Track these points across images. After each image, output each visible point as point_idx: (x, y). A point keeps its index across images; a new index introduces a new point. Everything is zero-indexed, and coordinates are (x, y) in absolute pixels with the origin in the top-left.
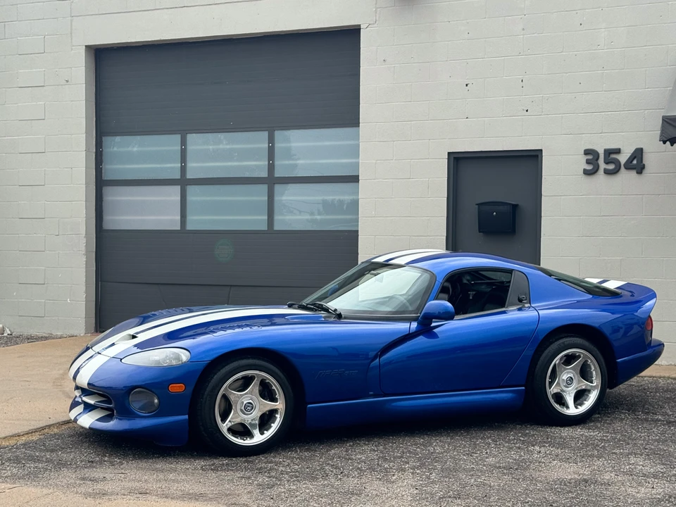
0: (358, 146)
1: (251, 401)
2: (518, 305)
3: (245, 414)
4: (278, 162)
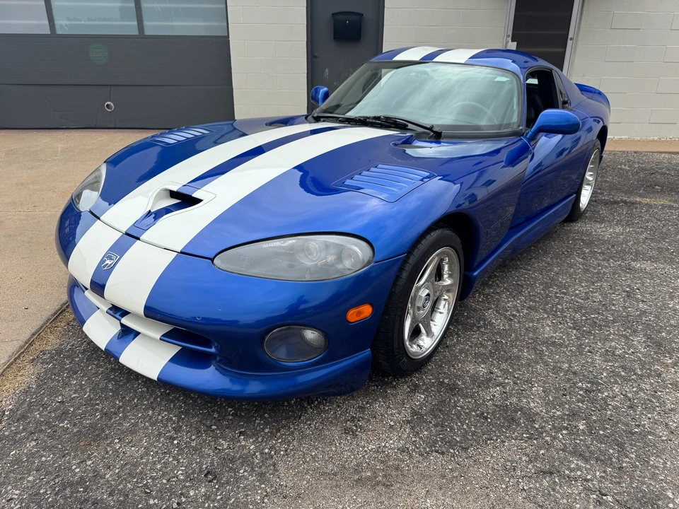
1: (428, 291)
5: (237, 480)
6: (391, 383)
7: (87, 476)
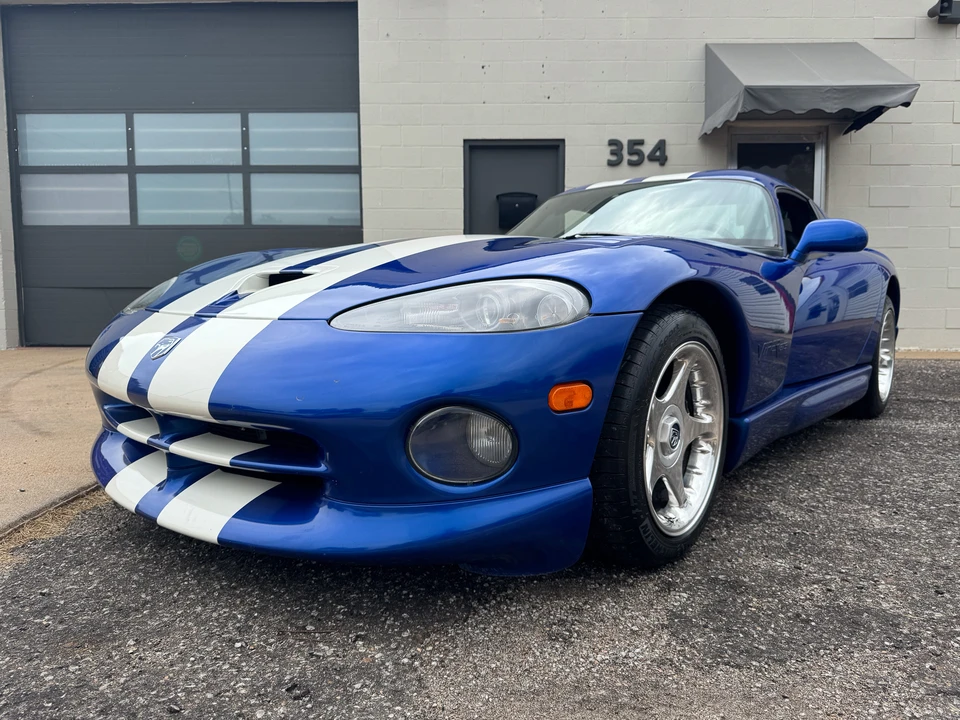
1: (676, 419)
4: (253, 150)
5: (349, 699)
6: (625, 581)
7: (64, 686)
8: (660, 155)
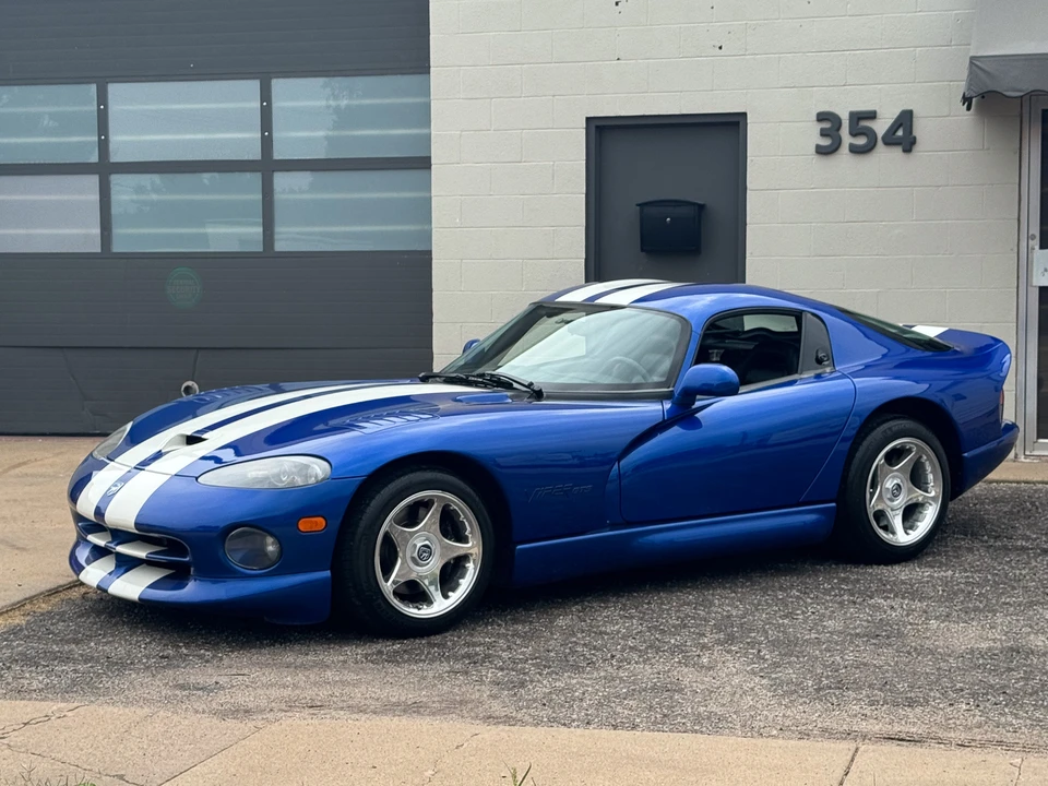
0: (428, 106)
1: (427, 542)
2: (817, 369)
3: (418, 564)
4: (278, 135)
8: (903, 134)
